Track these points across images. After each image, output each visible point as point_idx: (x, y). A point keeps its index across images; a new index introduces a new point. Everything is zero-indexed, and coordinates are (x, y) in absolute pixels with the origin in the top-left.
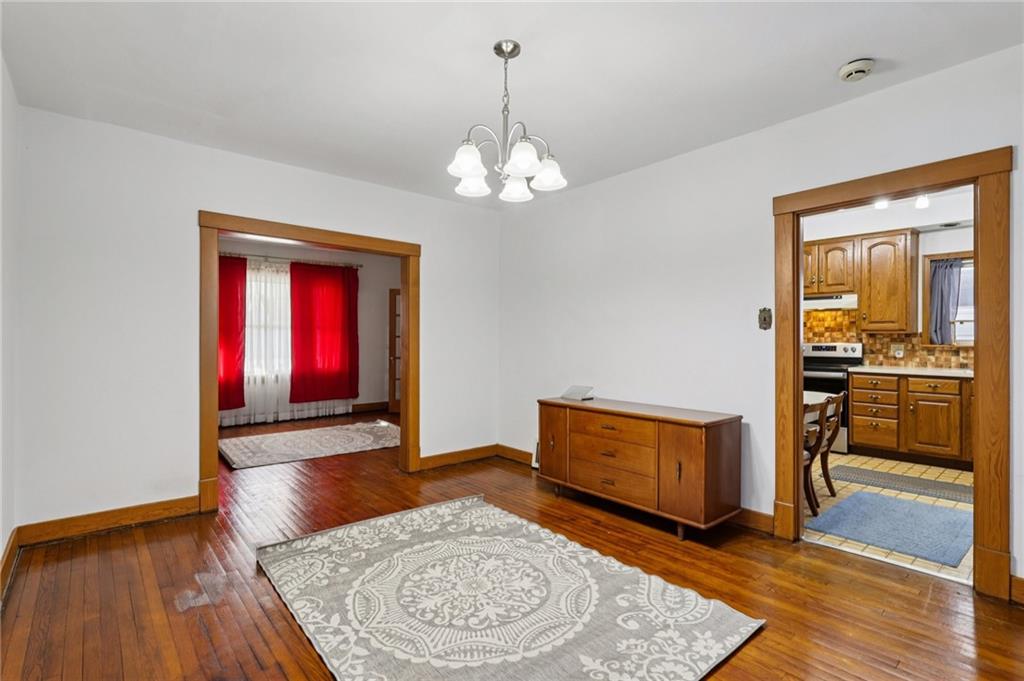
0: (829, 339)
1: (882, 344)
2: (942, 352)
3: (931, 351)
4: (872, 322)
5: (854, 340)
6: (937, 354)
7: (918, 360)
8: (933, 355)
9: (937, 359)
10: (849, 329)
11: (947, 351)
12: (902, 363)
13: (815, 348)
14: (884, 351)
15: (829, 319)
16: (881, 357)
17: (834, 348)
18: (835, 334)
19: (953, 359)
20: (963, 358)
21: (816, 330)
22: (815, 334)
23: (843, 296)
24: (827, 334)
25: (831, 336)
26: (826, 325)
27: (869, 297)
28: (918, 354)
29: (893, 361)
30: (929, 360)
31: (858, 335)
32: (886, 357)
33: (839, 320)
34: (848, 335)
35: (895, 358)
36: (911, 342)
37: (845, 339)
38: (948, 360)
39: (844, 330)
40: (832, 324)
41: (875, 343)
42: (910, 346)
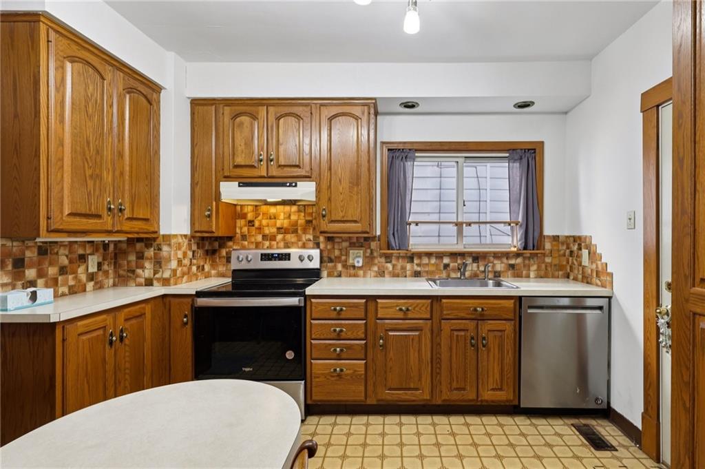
0: (282, 244)
1: (341, 250)
2: (398, 258)
3: (388, 258)
4: (333, 221)
5: (311, 244)
6: (394, 262)
7: (376, 268)
8: (390, 262)
9: (394, 266)
10: (305, 231)
11: (403, 257)
12: (361, 272)
13: (266, 257)
14: (343, 258)
15: (282, 216)
16: (339, 267)
17: (287, 257)
18: (288, 237)
19: (409, 266)
20: (418, 265)
21: (267, 231)
22: (265, 237)
23: (299, 183)
24: (279, 237)
25: (284, 239)
26: (278, 225)
27: (330, 187)
28: (376, 261)
29: (352, 271)
30: (387, 268)
31: (315, 237)
32: (345, 266)
33: (294, 217)
34: (304, 238)
35: (354, 267)
36: (370, 248)
37: (300, 244)
38: (403, 268)
39: (299, 231)
40: (286, 223)
41: (333, 248)
42: (369, 251)
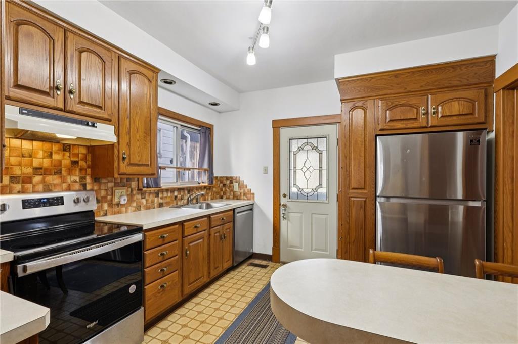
0: (40, 187)
1: (106, 190)
2: (150, 193)
3: (143, 195)
4: (131, 165)
5: (77, 186)
6: (147, 198)
7: (135, 204)
8: (144, 198)
9: (147, 201)
10: (70, 172)
11: (152, 193)
12: (124, 209)
13: (27, 204)
14: (109, 197)
15: (41, 154)
16: (106, 206)
17: (60, 201)
18: (49, 178)
19: (156, 200)
20: (161, 198)
21: (17, 171)
22: (14, 179)
23: (98, 125)
24: (37, 179)
25: (43, 181)
26: (36, 163)
27: (129, 133)
28: (135, 198)
29: (116, 209)
30: (142, 203)
31: (83, 178)
32: (111, 205)
33: (56, 157)
34: (69, 179)
35: (118, 204)
36: (130, 187)
37: (65, 186)
38: (153, 202)
39: (64, 172)
40: (46, 163)
41: (100, 189)
42: (130, 190)
